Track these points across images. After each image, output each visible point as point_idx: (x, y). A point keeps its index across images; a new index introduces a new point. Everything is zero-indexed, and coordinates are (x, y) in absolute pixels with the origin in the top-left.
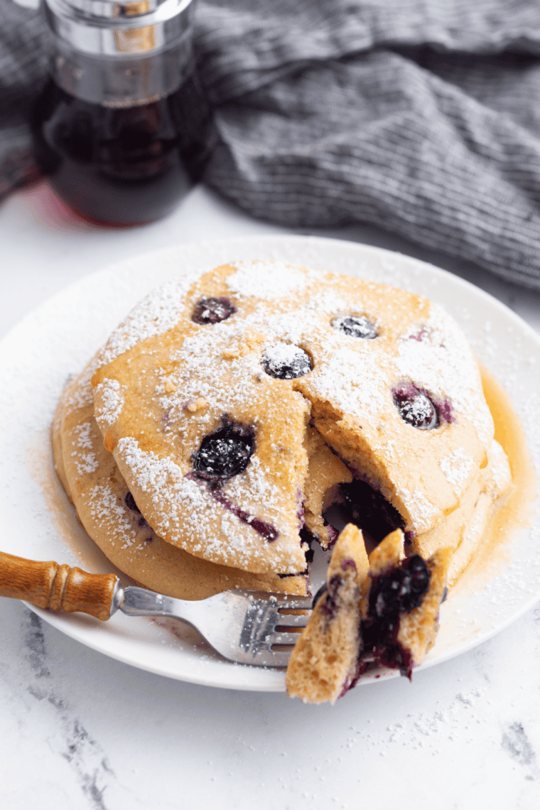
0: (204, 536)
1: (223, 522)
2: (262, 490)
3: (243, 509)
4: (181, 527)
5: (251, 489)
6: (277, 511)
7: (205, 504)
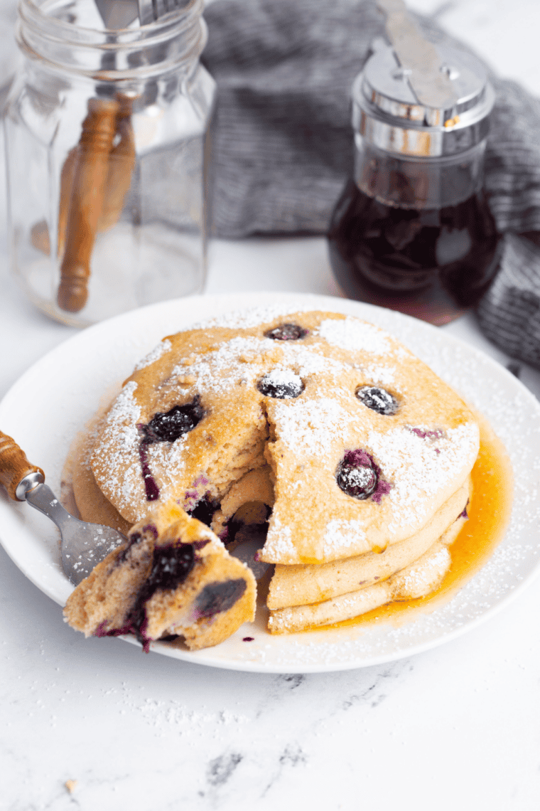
0: (111, 472)
1: (130, 469)
2: (173, 460)
3: (150, 467)
4: (104, 457)
5: (166, 456)
6: (170, 481)
7: (129, 450)
